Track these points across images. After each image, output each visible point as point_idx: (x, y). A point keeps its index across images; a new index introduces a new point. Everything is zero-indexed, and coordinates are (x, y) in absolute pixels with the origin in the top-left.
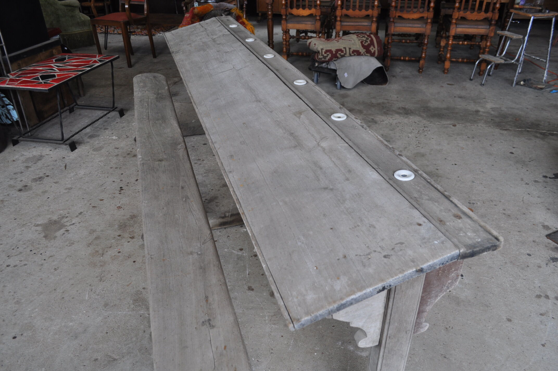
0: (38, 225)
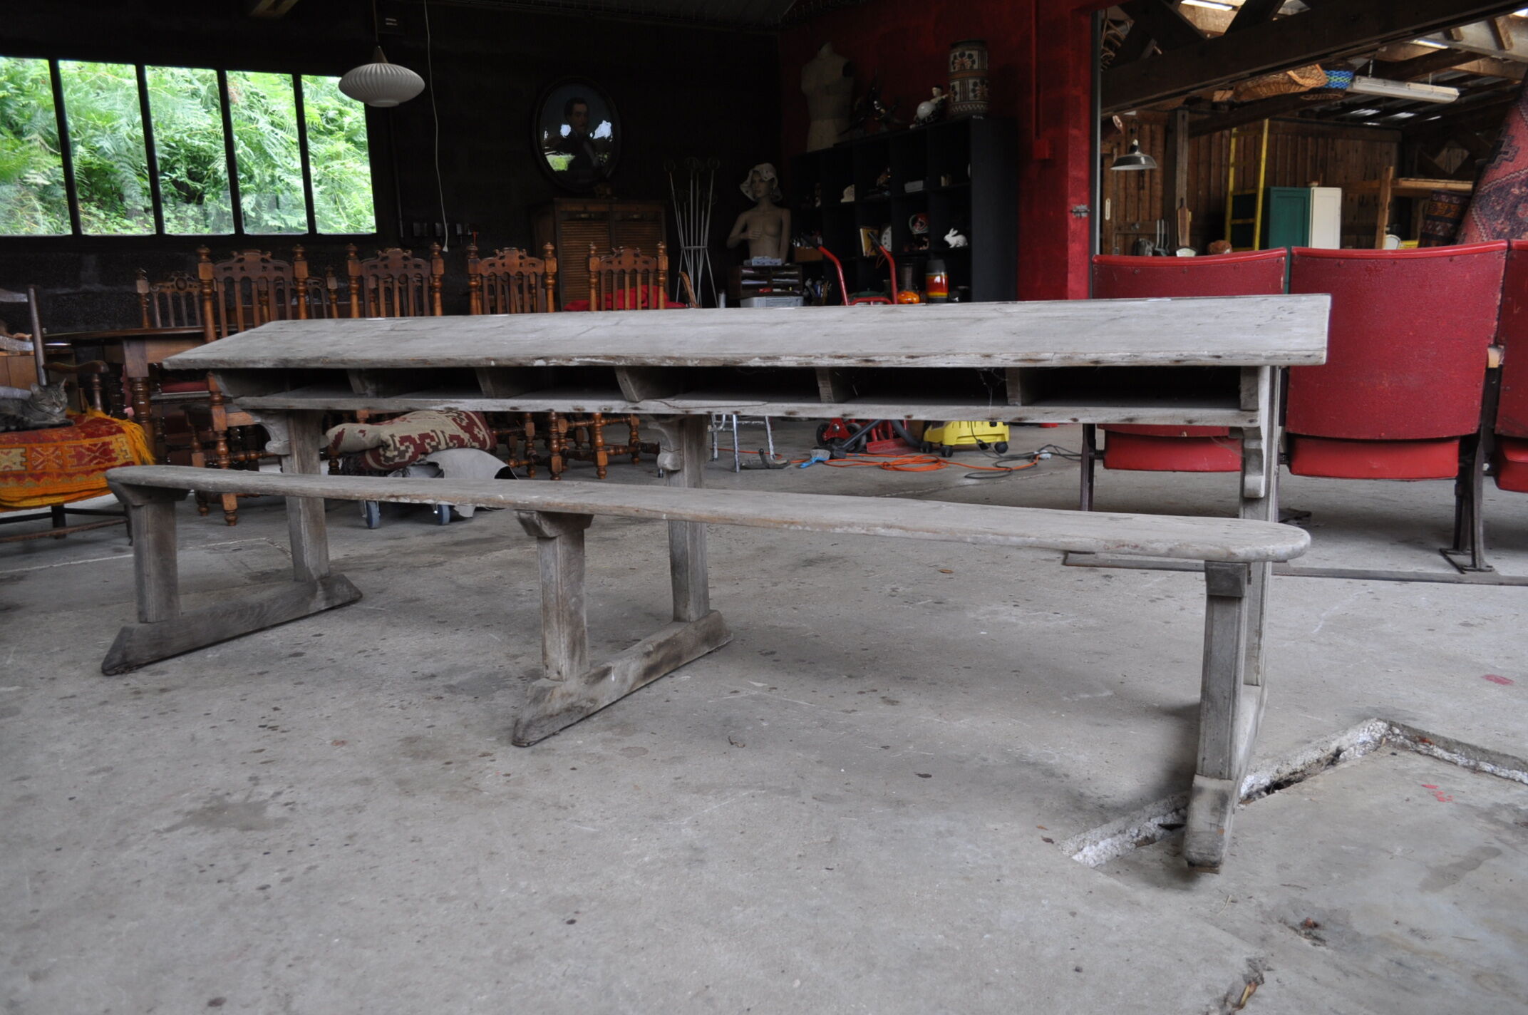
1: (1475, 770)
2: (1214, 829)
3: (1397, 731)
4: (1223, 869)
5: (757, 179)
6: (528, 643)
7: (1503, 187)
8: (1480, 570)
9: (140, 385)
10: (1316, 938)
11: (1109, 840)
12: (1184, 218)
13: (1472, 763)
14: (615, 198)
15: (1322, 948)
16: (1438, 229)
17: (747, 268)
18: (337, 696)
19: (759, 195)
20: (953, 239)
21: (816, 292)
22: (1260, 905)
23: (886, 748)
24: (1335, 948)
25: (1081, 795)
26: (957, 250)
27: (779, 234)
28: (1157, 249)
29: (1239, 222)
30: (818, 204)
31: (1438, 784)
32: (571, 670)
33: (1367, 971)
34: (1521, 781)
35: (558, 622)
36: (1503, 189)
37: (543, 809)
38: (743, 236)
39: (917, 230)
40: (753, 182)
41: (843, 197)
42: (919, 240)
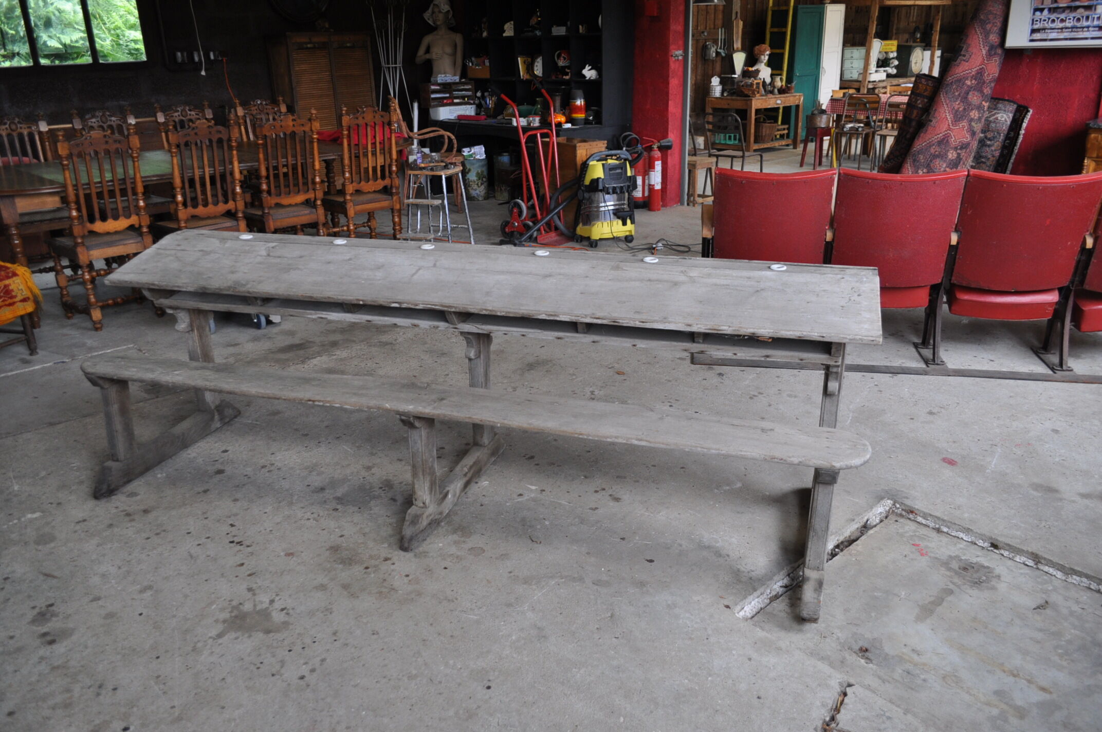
1: (938, 531)
2: (816, 601)
3: (898, 506)
4: (820, 620)
5: (436, 10)
6: (372, 454)
7: (961, 79)
8: (937, 364)
9: (13, 229)
10: (867, 658)
11: (757, 600)
12: (738, 26)
13: (937, 526)
14: (332, 30)
15: (871, 665)
16: (919, 102)
17: (433, 85)
18: (267, 511)
19: (438, 23)
20: (589, 73)
21: (486, 103)
22: (838, 639)
23: (623, 539)
24: (877, 665)
25: (739, 570)
26: (590, 81)
27: (454, 54)
28: (719, 50)
29: (776, 30)
30: (485, 34)
31: (920, 543)
32: (431, 500)
33: (893, 679)
34: (962, 539)
35: (423, 475)
36: (960, 81)
37: (440, 603)
38: (428, 56)
39: (561, 63)
40: (433, 12)
41: (504, 31)
42: (563, 71)
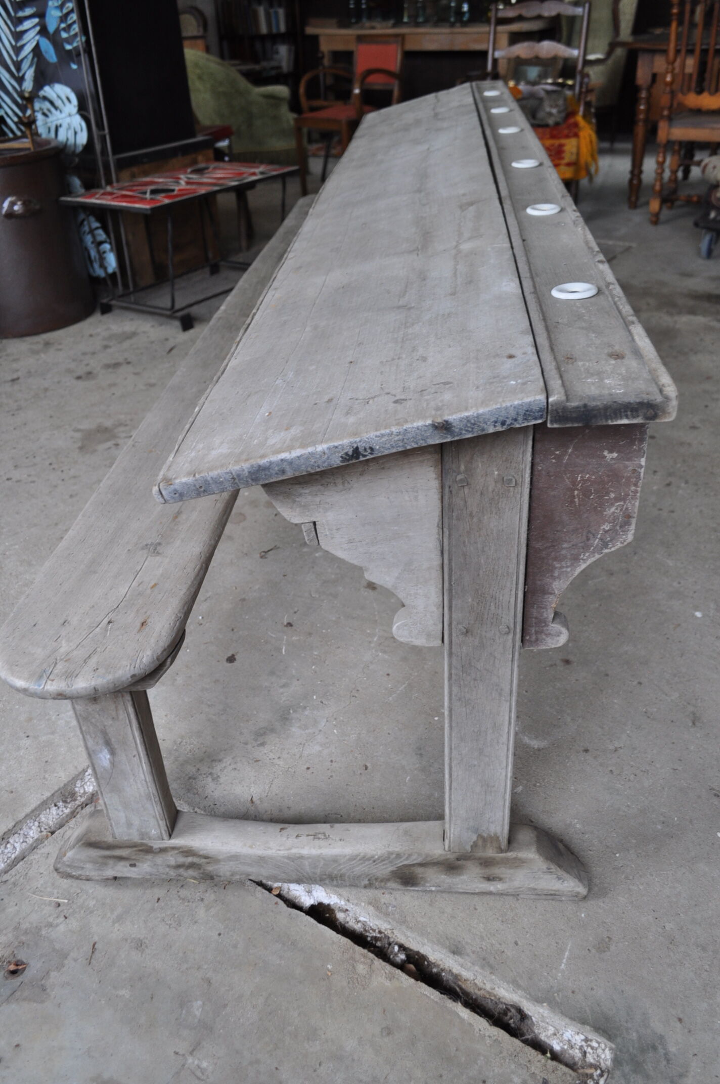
0: (78, 430)
